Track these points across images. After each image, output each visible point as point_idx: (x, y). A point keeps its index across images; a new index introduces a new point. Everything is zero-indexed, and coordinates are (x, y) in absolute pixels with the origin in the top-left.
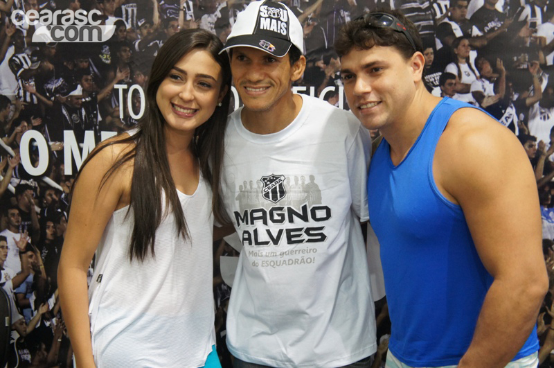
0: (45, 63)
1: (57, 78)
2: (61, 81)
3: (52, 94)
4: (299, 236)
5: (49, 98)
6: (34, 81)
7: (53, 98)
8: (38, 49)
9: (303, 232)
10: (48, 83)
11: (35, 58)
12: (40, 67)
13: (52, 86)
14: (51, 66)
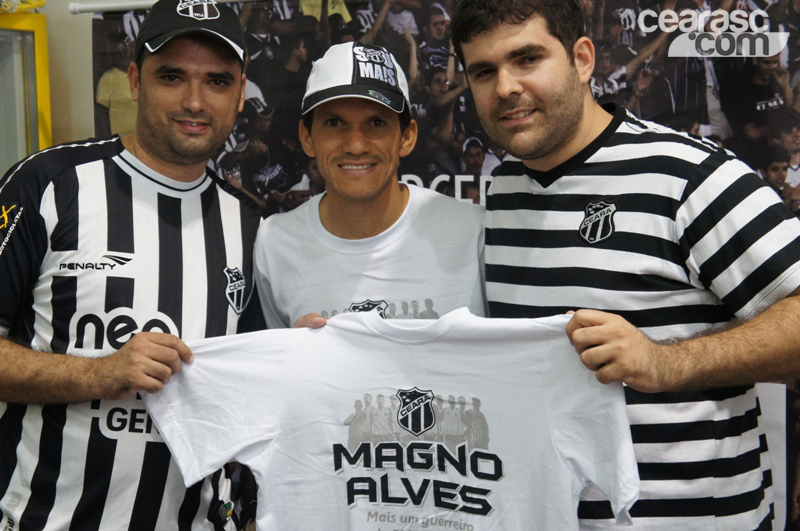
0: (256, 143)
1: (273, 165)
2: (277, 170)
3: (265, 190)
5: (260, 196)
6: (240, 171)
7: (266, 196)
8: (246, 121)
10: (260, 174)
11: (242, 136)
12: (248, 148)
13: (266, 178)
14: (263, 147)
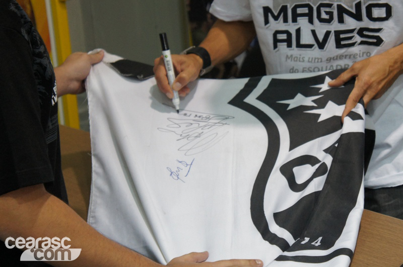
4: (350, 38)
9: (355, 34)
